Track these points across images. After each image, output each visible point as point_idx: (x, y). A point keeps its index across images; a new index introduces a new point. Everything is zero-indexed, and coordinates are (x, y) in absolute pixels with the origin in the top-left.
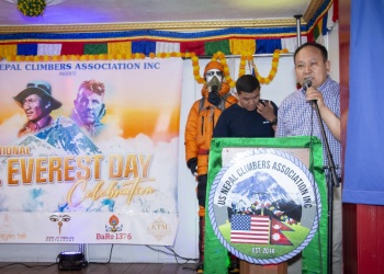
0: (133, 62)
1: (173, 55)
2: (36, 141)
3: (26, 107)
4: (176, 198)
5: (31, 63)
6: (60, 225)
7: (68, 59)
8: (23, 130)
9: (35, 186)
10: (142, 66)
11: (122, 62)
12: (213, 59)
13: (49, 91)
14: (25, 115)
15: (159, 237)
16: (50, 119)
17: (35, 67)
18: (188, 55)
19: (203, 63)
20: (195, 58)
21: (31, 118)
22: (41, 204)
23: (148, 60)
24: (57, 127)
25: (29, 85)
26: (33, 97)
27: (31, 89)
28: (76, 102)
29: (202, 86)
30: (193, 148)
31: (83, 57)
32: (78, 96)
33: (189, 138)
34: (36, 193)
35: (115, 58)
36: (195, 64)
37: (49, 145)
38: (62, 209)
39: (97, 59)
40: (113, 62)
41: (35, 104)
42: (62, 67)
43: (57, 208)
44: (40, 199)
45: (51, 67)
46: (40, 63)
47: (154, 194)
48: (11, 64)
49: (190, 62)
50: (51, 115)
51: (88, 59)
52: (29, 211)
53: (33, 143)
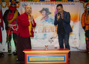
0: (69, 3)
1: (78, 2)
2: (45, 22)
3: (42, 14)
4: (80, 36)
5: (44, 3)
6: (51, 42)
7: (53, 2)
8: (42, 19)
9: (45, 33)
10: (71, 4)
11: (66, 3)
12: (88, 3)
13: (48, 10)
14: (42, 16)
15: (75, 45)
16: (48, 17)
17: (45, 4)
18: (82, 1)
19: (86, 4)
20: (84, 2)
21: (44, 16)
22: (46, 37)
23: (72, 3)
24: (50, 18)
25: (43, 8)
26: (44, 11)
27: (44, 9)
28: (55, 13)
29: (85, 9)
30: (84, 24)
31: (57, 2)
32: (55, 11)
33: (82, 21)
34: (45, 35)
35: (64, 2)
36: (84, 4)
37: (48, 23)
38: (51, 39)
39: (60, 2)
40: (64, 3)
41: (45, 13)
42: (51, 4)
43: (50, 38)
44: (46, 36)
45: (49, 4)
46: (46, 3)
47: (74, 35)
48: (39, 3)
49: (82, 3)
50: (48, 16)
51: (58, 2)
52: (43, 39)
53: (44, 23)
